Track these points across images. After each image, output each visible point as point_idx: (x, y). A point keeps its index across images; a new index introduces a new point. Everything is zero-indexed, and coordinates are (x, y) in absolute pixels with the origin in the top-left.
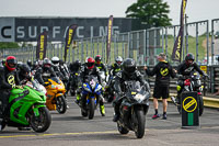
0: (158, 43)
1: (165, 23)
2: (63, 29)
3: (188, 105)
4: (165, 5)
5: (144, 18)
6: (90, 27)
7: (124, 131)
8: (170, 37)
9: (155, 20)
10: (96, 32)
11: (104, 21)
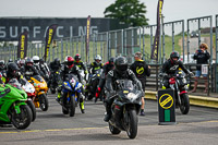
0: (136, 42)
1: (142, 22)
2: (43, 29)
4: (142, 6)
5: (122, 18)
6: (69, 27)
7: (115, 131)
8: (147, 36)
9: (132, 20)
10: (76, 32)
11: (82, 21)
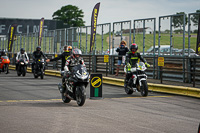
0: (75, 39)
1: (80, 24)
2: (7, 27)
3: (95, 83)
4: (81, 12)
5: (65, 21)
6: (27, 26)
8: (83, 34)
9: (73, 22)
10: (31, 30)
11: (37, 22)
